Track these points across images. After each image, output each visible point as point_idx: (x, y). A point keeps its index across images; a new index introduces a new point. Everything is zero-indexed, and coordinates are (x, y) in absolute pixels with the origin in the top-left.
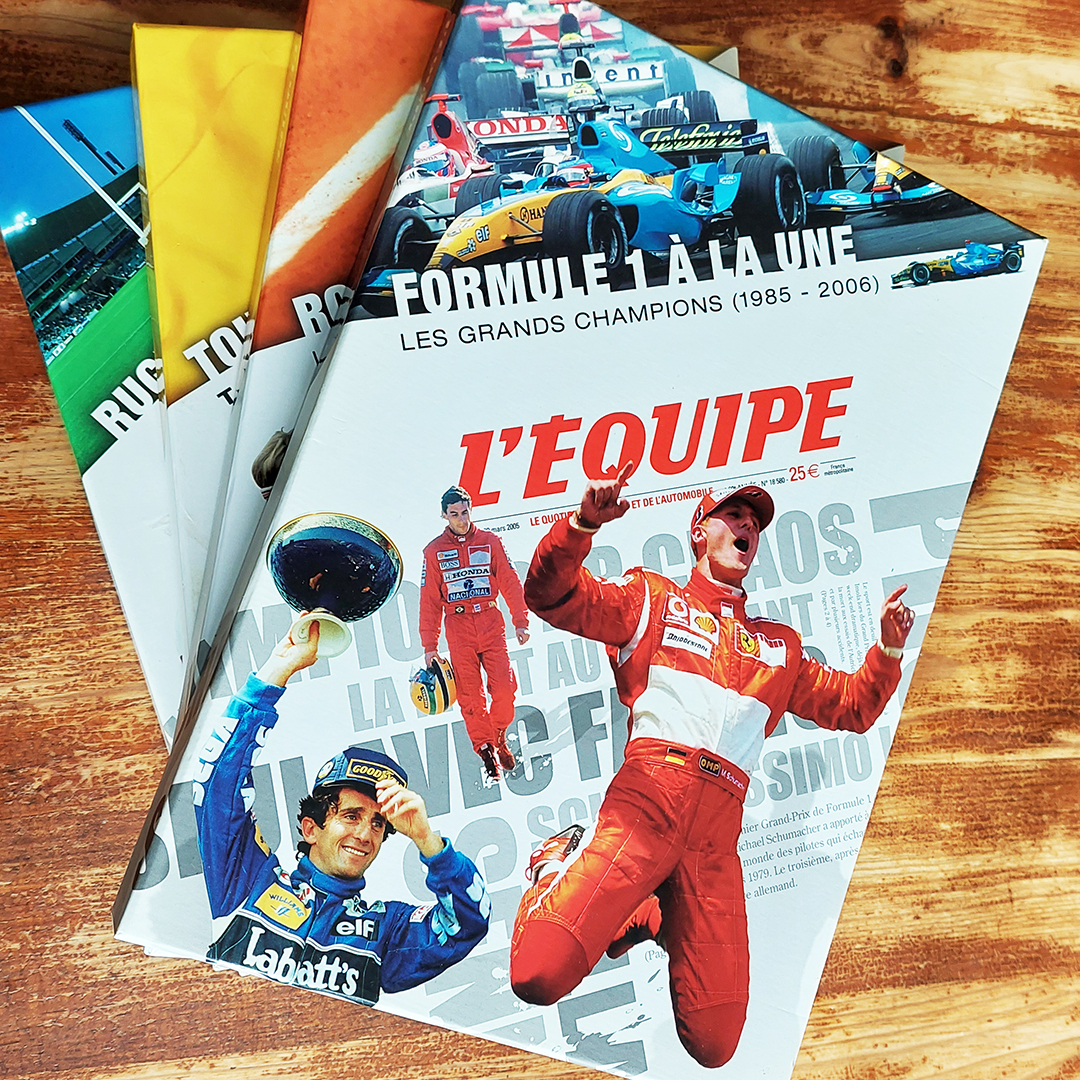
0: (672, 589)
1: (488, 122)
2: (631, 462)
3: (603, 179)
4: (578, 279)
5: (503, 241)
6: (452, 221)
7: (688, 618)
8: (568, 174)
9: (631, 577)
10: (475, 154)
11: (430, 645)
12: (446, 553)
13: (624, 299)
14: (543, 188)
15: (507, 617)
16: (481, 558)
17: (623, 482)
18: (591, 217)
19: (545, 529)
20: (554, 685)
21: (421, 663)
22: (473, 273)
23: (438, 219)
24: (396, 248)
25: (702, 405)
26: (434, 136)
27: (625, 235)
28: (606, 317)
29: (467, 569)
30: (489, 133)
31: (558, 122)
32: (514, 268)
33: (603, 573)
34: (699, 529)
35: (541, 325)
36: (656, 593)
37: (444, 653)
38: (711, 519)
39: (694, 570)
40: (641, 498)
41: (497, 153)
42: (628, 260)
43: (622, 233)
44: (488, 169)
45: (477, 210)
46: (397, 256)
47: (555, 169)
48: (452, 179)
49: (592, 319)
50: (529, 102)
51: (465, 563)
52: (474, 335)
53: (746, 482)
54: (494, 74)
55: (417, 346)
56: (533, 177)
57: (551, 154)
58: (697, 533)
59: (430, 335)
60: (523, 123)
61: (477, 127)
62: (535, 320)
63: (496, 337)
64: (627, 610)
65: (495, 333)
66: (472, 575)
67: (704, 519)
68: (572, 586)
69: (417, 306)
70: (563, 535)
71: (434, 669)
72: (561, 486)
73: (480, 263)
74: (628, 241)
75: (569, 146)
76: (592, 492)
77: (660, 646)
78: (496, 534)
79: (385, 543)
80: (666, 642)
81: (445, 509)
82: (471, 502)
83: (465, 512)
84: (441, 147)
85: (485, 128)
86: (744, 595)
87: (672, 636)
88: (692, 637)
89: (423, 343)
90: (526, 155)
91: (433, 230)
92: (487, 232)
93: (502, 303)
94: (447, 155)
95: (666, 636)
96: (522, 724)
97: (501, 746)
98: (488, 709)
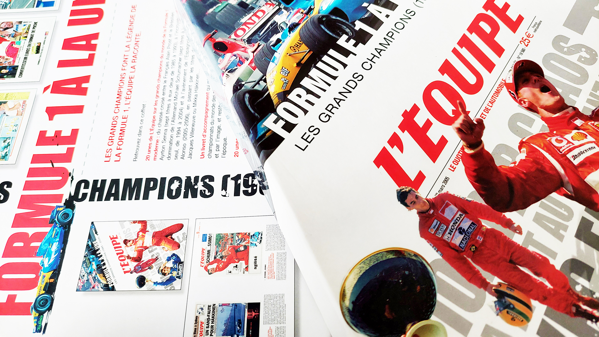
0: (546, 137)
1: (239, 29)
2: (458, 101)
3: (311, 10)
4: (346, 53)
5: (296, 66)
6: (265, 79)
7: (569, 142)
8: (295, 20)
9: (524, 149)
10: (246, 45)
11: (483, 284)
12: (432, 227)
13: (372, 44)
14: (290, 33)
15: (499, 228)
17: (466, 113)
18: (323, 27)
19: (461, 167)
20: (561, 238)
21: (491, 299)
22: (298, 91)
23: (258, 83)
24: (252, 111)
25: (455, 51)
26: (221, 53)
27: (344, 21)
28: (375, 56)
29: (451, 224)
32: (313, 72)
33: (510, 160)
34: (521, 100)
35: (352, 84)
36: (542, 145)
37: (495, 281)
38: (520, 91)
39: (543, 118)
40: (482, 111)
41: (256, 37)
42: (357, 28)
43: (342, 21)
44: (259, 46)
45: (271, 65)
46: (256, 114)
47: (287, 22)
49: (370, 62)
50: (248, 9)
51: (447, 222)
52: (327, 115)
54: (222, 11)
55: (308, 144)
56: (281, 33)
57: (278, 19)
58: (522, 102)
59: (308, 133)
60: (254, 18)
61: (236, 35)
62: (346, 84)
63: (337, 106)
64: (542, 166)
65: (335, 105)
66: (457, 225)
67: (517, 94)
68: (506, 180)
69: (289, 127)
70: (471, 161)
71: (500, 294)
72: (443, 141)
73: (296, 84)
74: (348, 22)
75: (283, 10)
76: (459, 130)
77: (576, 167)
78: (443, 192)
79: (399, 253)
80: (576, 162)
81: (406, 205)
82: (413, 189)
83: (417, 197)
84: (228, 55)
85: (240, 32)
86: (575, 109)
87: (575, 157)
88: (582, 149)
89: (309, 140)
90: (269, 28)
91: (260, 89)
93: (325, 91)
94: (235, 55)
96: (573, 276)
97: (581, 299)
98: (549, 286)
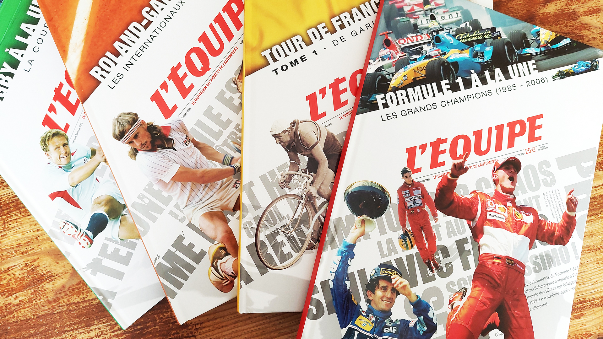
0: (488, 198)
1: (403, 39)
2: (467, 152)
3: (445, 54)
4: (440, 90)
5: (413, 79)
6: (394, 75)
7: (495, 208)
8: (432, 53)
9: (473, 195)
10: (399, 51)
11: (404, 226)
12: (405, 191)
13: (457, 95)
14: (424, 59)
15: (430, 213)
16: (417, 192)
17: (465, 160)
18: (442, 68)
19: (439, 180)
20: (449, 237)
21: (401, 232)
22: (403, 92)
23: (389, 74)
24: (376, 86)
25: (490, 129)
26: (385, 46)
27: (454, 72)
28: (452, 102)
29: (413, 197)
30: (404, 43)
31: (427, 36)
32: (417, 88)
33: (462, 194)
34: (495, 174)
35: (429, 107)
36: (482, 200)
37: (409, 228)
38: (499, 170)
39: (496, 190)
40: (472, 165)
41: (407, 49)
42: (457, 81)
43: (453, 72)
44: (405, 55)
45: (402, 70)
46: (377, 89)
47: (428, 52)
48: (393, 60)
49: (446, 103)
50: (416, 30)
51: (412, 195)
52: (406, 113)
53: (510, 156)
54: (403, 23)
55: (387, 119)
56: (420, 56)
57: (425, 47)
58: (495, 176)
59: (391, 115)
60: (415, 38)
61: (399, 42)
62: (427, 105)
63: (414, 113)
64: (473, 207)
65: (413, 111)
66: (415, 199)
67: (496, 171)
68: (452, 199)
69: (385, 106)
70: (446, 181)
71: (406, 234)
72: (443, 164)
73: (405, 88)
74: (456, 74)
75: (431, 44)
76: (454, 165)
77: (486, 219)
78: (422, 183)
79: (383, 190)
80: (488, 217)
81: (403, 176)
82: (412, 172)
83: (410, 176)
84: (388, 50)
85: (402, 41)
86: (515, 198)
87: (490, 215)
88: (497, 215)
89: (389, 118)
90: (417, 48)
91: (388, 78)
92: (407, 77)
93: (415, 101)
94: (390, 52)
95: (488, 215)
96: (440, 252)
97: (433, 260)
98: (427, 247)
